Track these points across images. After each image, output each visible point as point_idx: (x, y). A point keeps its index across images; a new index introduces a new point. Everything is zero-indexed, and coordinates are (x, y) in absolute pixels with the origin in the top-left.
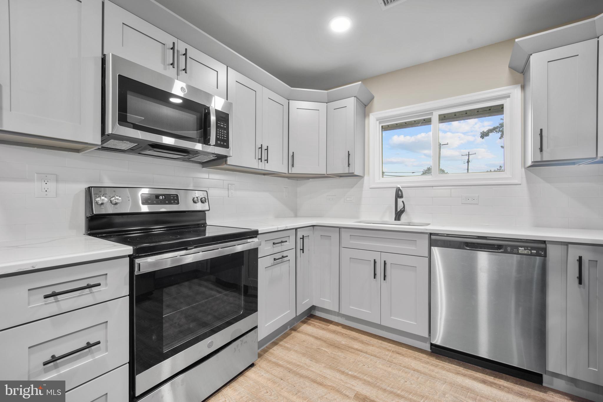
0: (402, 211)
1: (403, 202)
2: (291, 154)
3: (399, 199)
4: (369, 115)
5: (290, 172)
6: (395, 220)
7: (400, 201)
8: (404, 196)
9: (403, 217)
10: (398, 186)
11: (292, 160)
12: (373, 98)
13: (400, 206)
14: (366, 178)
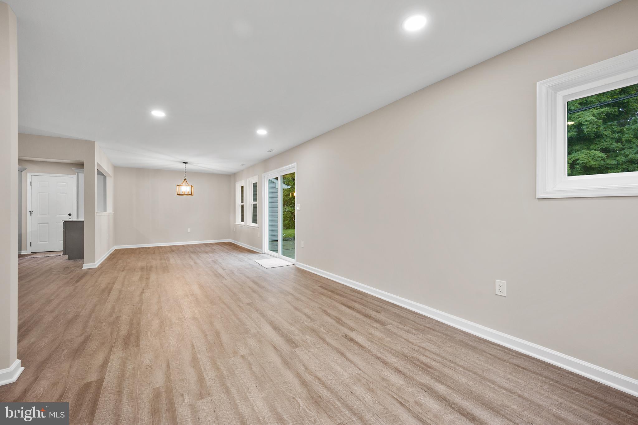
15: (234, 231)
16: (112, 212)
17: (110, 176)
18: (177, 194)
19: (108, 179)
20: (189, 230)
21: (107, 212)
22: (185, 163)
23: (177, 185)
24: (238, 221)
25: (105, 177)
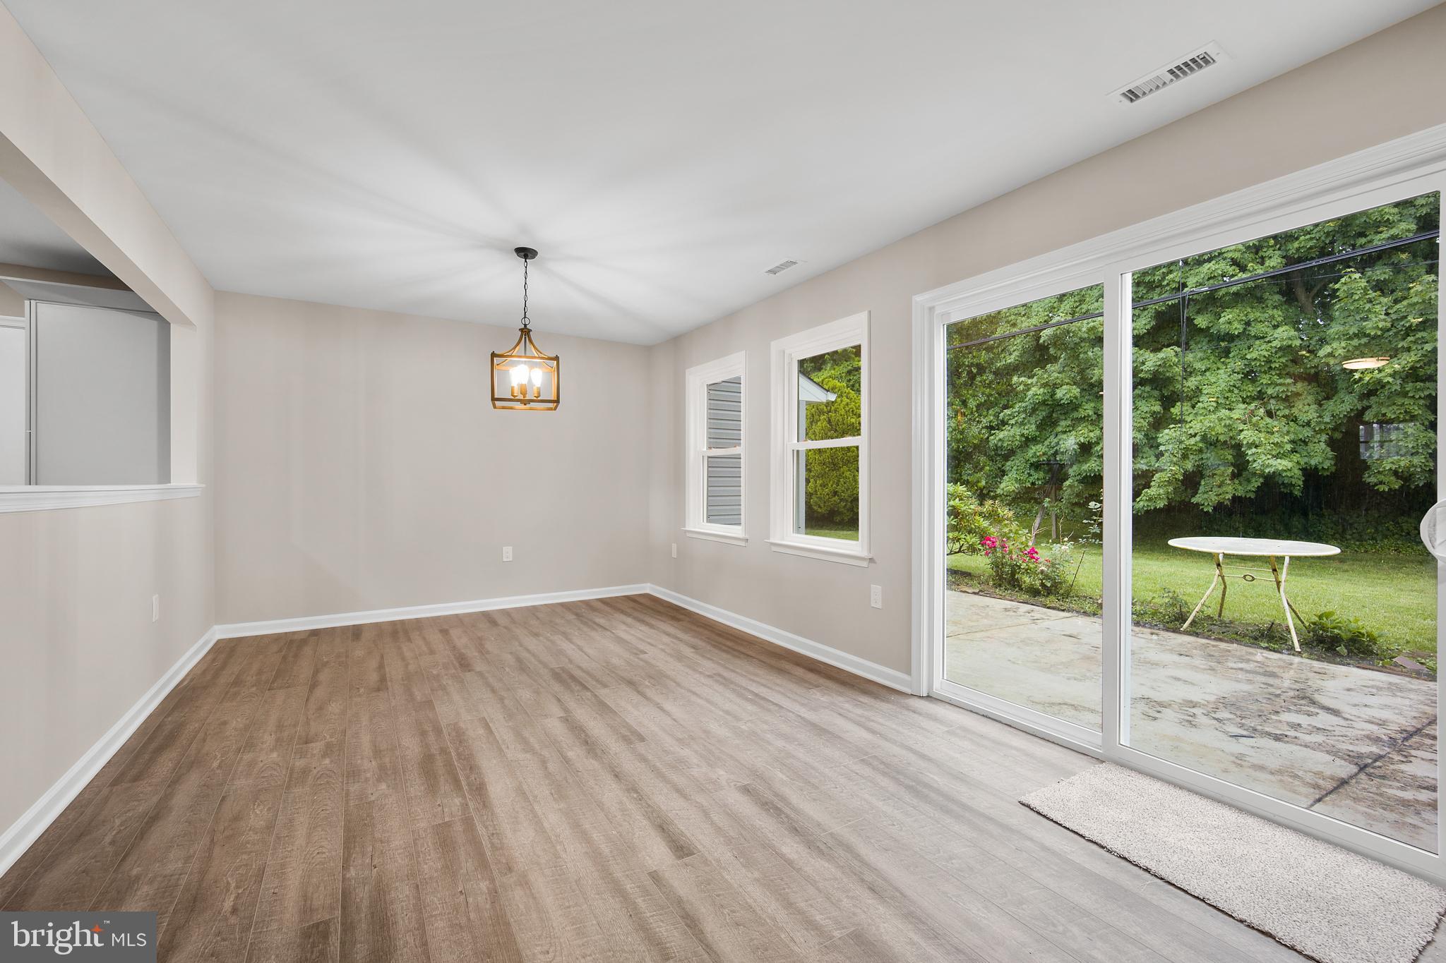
15: (674, 555)
16: (194, 483)
17: (186, 322)
18: (494, 399)
19: (176, 332)
20: (508, 553)
21: (173, 484)
22: (526, 253)
23: (493, 355)
24: (697, 521)
25: (164, 325)
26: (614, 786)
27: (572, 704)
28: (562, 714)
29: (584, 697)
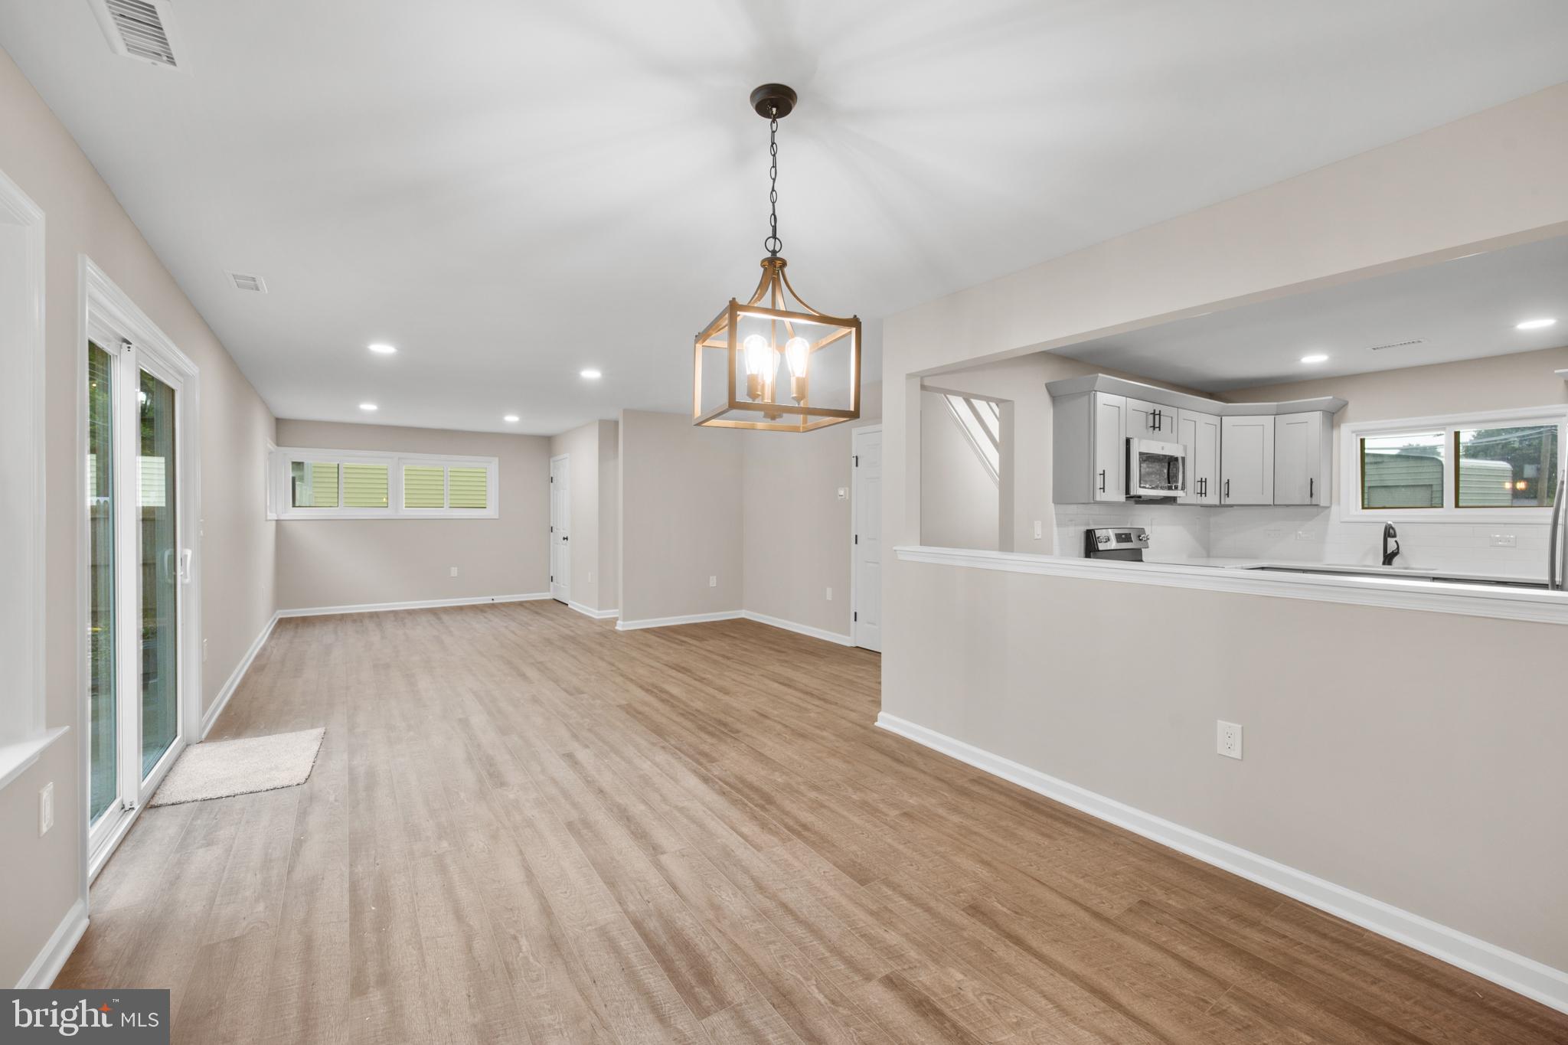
0: (1395, 554)
1: (1396, 541)
2: (1224, 480)
3: (1389, 539)
4: (1339, 426)
5: (1223, 503)
6: (1384, 563)
7: (1391, 542)
8: (1398, 534)
9: (1396, 560)
10: (1389, 522)
11: (1226, 488)
12: (1345, 404)
13: (1392, 546)
14: (1334, 508)
26: (604, 784)
27: (654, 878)
28: (663, 858)
29: (639, 897)
